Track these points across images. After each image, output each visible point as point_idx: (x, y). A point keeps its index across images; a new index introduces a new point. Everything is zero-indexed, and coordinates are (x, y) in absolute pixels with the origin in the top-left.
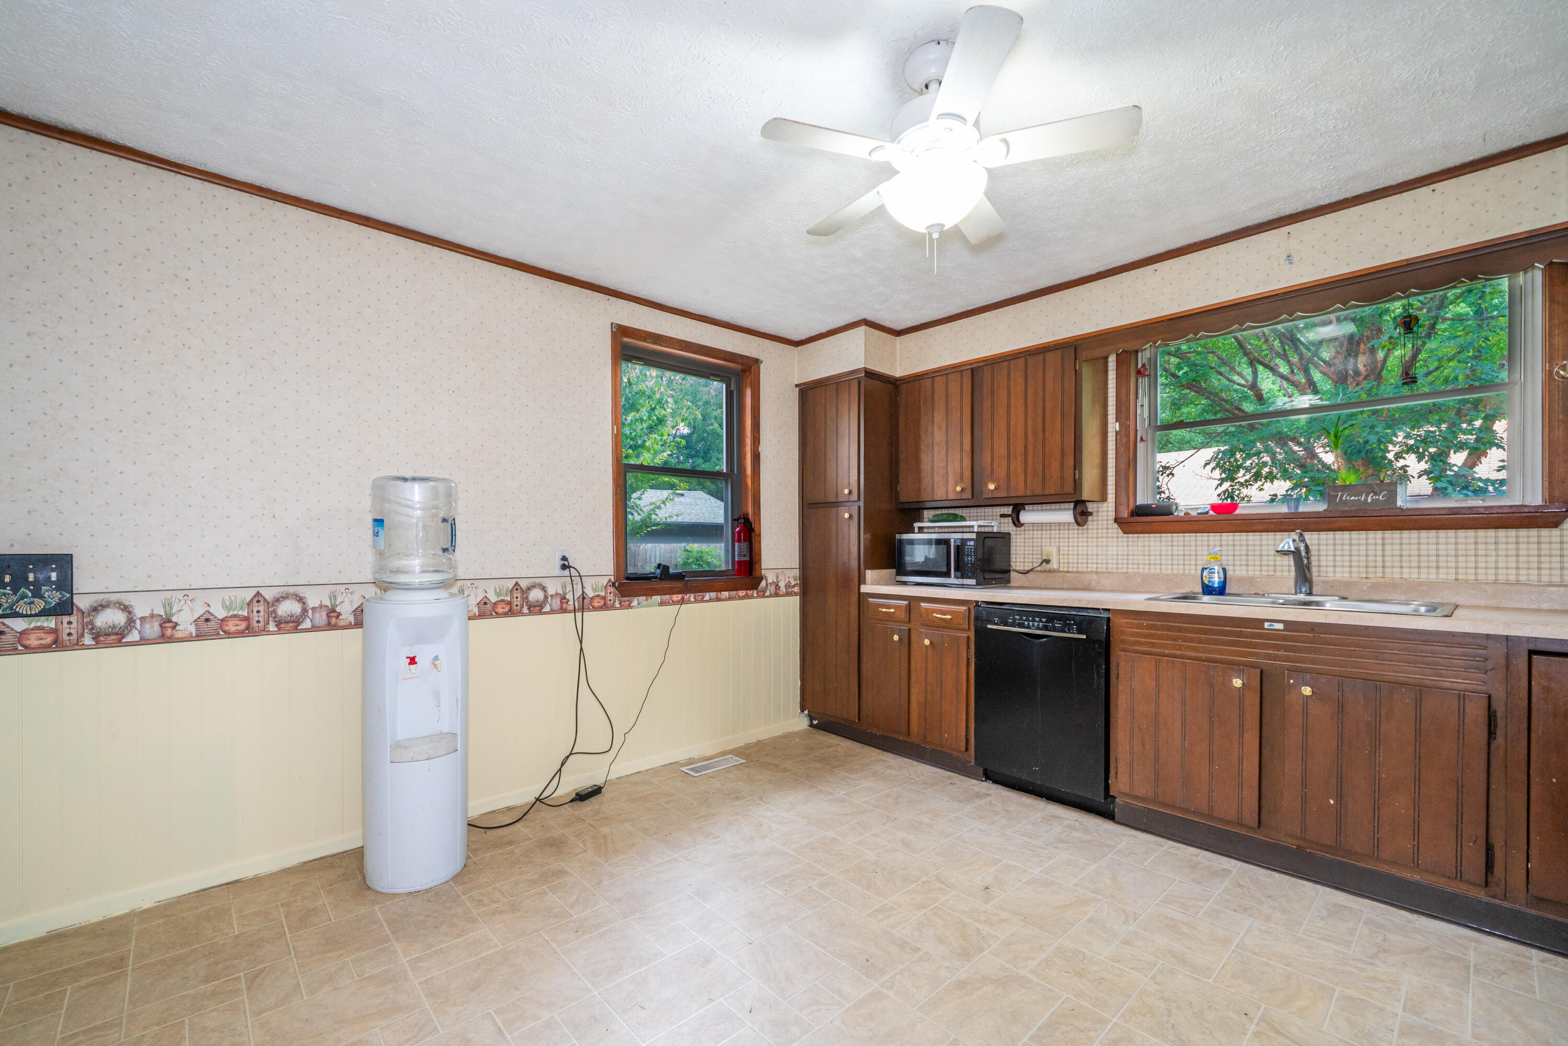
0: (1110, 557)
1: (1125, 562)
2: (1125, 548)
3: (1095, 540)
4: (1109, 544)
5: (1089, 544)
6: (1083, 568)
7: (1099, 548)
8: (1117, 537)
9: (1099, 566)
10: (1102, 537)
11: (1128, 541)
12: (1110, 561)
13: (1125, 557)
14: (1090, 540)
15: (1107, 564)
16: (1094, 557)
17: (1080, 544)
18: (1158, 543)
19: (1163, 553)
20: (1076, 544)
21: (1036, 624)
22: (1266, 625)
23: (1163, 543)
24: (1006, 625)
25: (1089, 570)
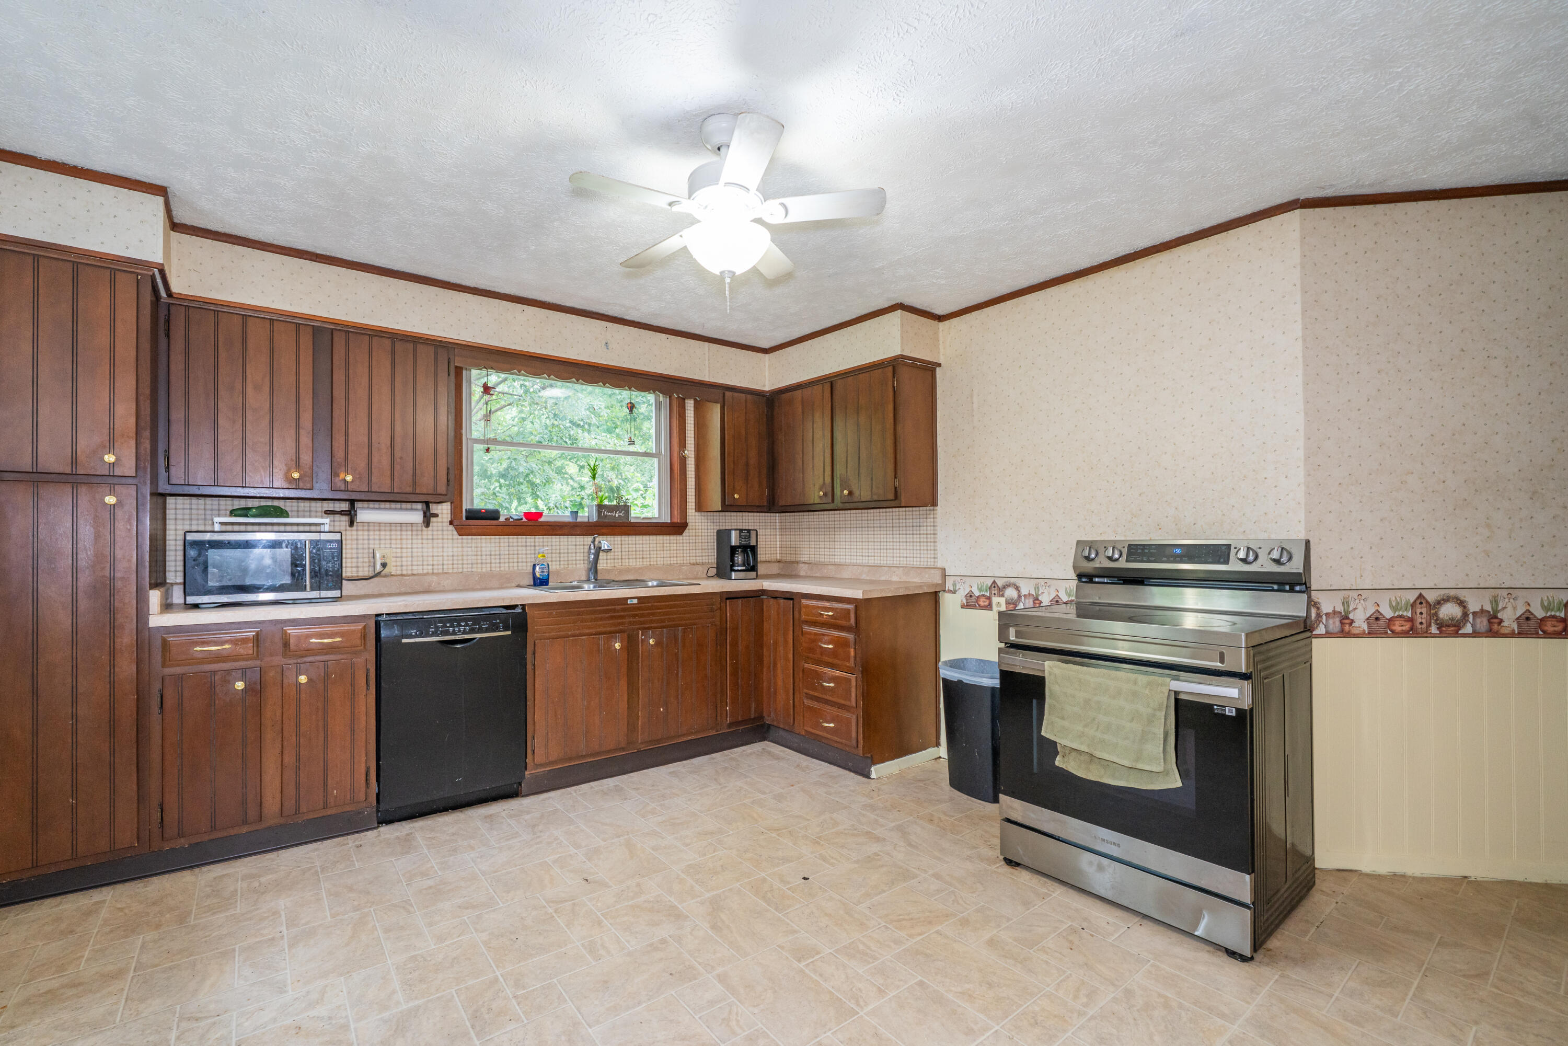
0: (445, 558)
1: (460, 562)
2: (460, 549)
3: (430, 541)
4: (445, 545)
5: (424, 545)
6: (418, 570)
7: (435, 550)
8: (452, 539)
9: (435, 567)
10: (438, 539)
11: (462, 543)
12: (446, 562)
13: (460, 558)
14: (425, 541)
15: (443, 565)
16: (430, 559)
17: (415, 546)
18: (489, 545)
19: (493, 553)
20: (410, 546)
21: (462, 629)
22: (629, 602)
23: (493, 545)
24: (427, 635)
25: (425, 571)
